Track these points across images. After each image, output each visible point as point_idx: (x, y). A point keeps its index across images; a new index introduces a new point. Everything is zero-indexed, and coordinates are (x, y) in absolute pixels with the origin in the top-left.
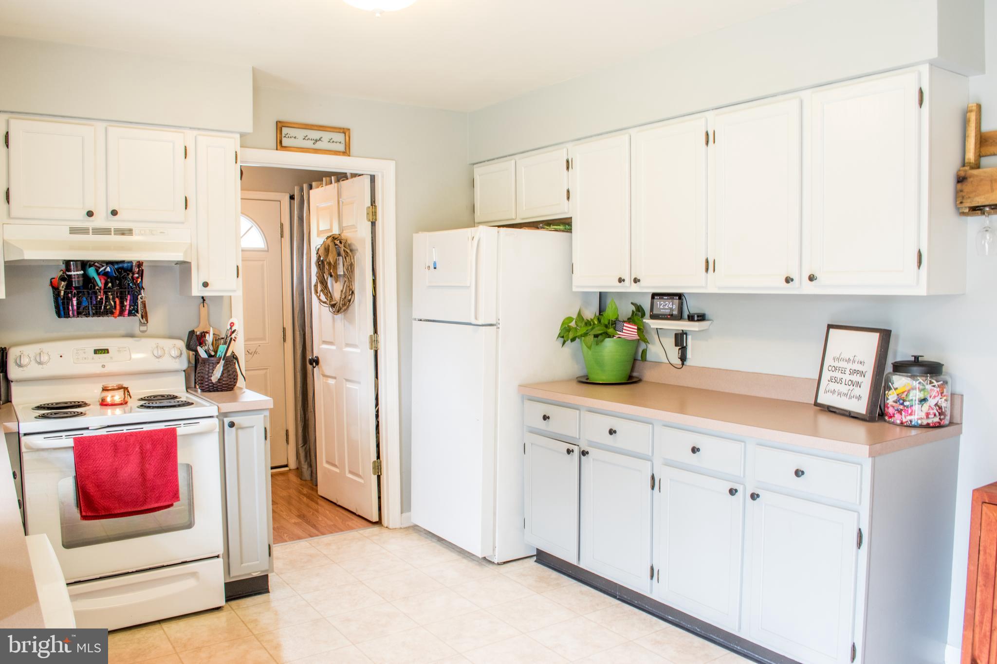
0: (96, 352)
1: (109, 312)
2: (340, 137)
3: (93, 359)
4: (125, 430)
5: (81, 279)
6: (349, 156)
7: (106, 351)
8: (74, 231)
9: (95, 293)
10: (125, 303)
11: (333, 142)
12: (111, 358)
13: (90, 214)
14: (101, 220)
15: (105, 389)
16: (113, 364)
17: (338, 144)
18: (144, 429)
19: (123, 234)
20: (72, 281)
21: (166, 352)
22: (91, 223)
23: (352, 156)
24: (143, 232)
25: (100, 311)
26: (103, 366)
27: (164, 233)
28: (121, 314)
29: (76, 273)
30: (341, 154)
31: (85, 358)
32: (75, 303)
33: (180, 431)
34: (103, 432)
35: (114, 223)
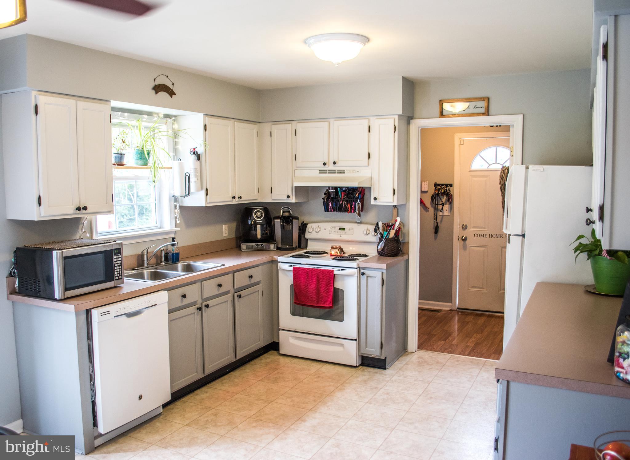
0: (340, 229)
1: (345, 210)
2: (483, 104)
3: (337, 232)
4: (316, 267)
5: (334, 193)
6: (488, 115)
7: (344, 229)
8: (321, 172)
9: (338, 200)
10: (352, 206)
11: (477, 108)
12: (345, 233)
13: (325, 164)
14: (331, 167)
15: (333, 248)
16: (345, 236)
17: (481, 108)
18: (324, 269)
19: (341, 173)
20: (330, 195)
21: (371, 232)
22: (326, 168)
23: (491, 115)
24: (349, 172)
25: (341, 209)
26: (341, 236)
27: (359, 172)
28: (351, 212)
29: (332, 191)
30: (482, 114)
31: (334, 232)
32: (330, 205)
33: (335, 272)
34: (307, 267)
35: (336, 168)
